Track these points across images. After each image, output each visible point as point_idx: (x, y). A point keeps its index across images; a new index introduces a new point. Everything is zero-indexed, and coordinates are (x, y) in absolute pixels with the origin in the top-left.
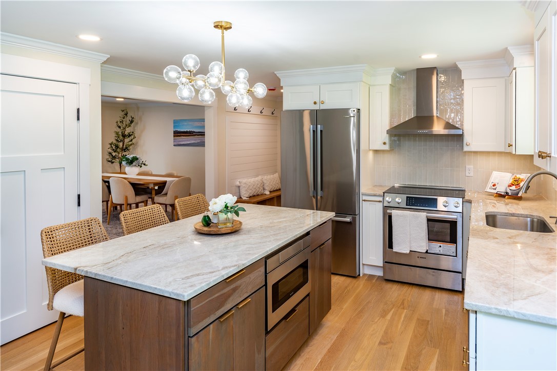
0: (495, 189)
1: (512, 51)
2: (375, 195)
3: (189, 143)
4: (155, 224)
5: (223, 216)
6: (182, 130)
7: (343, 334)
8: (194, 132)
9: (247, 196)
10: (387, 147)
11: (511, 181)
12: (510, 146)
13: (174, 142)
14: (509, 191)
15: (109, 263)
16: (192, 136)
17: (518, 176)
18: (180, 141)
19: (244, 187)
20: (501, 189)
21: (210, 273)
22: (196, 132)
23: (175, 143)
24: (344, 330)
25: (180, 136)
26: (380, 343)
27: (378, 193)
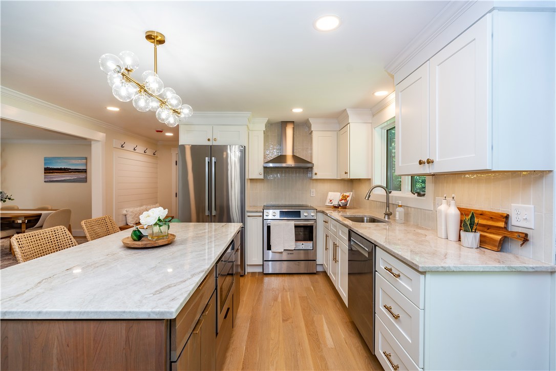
0: (332, 203)
1: (349, 112)
2: (257, 212)
3: (63, 179)
4: (59, 248)
5: (156, 229)
6: (56, 167)
7: (253, 321)
8: (70, 169)
9: (134, 222)
10: (262, 177)
11: (341, 197)
12: (346, 173)
13: (45, 178)
14: (340, 204)
15: (23, 294)
16: (68, 172)
17: (345, 194)
18: (52, 178)
19: (131, 215)
20: (335, 203)
21: (182, 282)
22: (72, 169)
23: (46, 180)
24: (252, 317)
25: (52, 173)
26: (284, 321)
27: (259, 210)
